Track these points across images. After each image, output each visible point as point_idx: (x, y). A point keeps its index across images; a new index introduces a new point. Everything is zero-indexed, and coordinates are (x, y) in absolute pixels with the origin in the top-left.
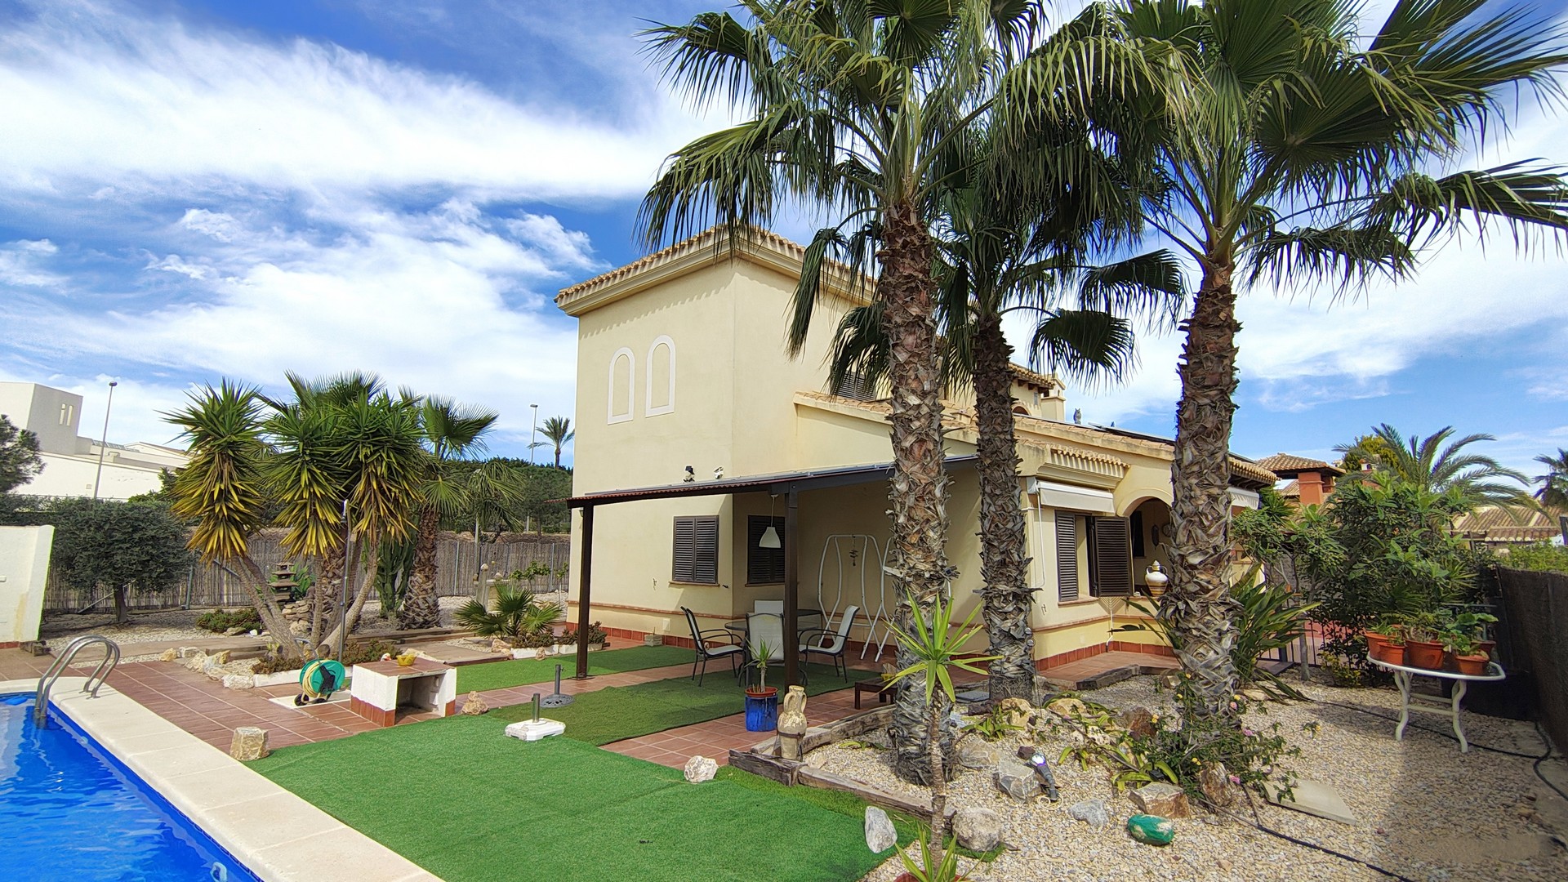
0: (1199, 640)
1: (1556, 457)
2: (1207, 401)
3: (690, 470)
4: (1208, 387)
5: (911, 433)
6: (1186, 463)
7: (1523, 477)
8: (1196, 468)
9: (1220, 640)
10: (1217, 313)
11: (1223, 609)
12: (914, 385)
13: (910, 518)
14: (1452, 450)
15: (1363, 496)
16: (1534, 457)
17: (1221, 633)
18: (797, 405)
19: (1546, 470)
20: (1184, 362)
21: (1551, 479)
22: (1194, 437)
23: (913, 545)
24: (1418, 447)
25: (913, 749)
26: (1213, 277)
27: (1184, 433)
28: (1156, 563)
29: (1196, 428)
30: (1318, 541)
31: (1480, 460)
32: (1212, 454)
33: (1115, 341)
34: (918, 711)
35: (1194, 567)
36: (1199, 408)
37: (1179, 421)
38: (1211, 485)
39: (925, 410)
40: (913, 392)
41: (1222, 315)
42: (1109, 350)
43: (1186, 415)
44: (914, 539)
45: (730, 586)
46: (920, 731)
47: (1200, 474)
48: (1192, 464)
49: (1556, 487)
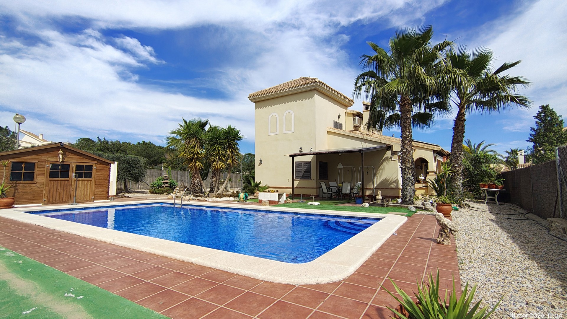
0: (456, 180)
1: (510, 151)
2: (459, 135)
3: (301, 148)
4: (460, 132)
5: (407, 140)
6: (455, 147)
7: (502, 156)
8: (457, 148)
9: (460, 181)
10: (462, 118)
11: (461, 175)
12: (408, 130)
13: (407, 157)
14: (484, 148)
15: (478, 156)
16: (504, 151)
17: (460, 179)
18: (327, 131)
19: (507, 155)
20: (454, 127)
21: (508, 158)
22: (457, 142)
23: (407, 162)
24: (476, 147)
25: (407, 200)
26: (461, 111)
27: (454, 141)
28: (422, 174)
29: (457, 140)
30: (468, 166)
31: (492, 151)
32: (460, 145)
33: (429, 119)
34: (408, 193)
35: (456, 167)
36: (458, 136)
37: (453, 139)
38: (459, 151)
39: (410, 136)
40: (408, 132)
41: (463, 118)
42: (427, 121)
43: (455, 138)
44: (407, 161)
45: (316, 180)
46: (409, 196)
47: (457, 149)
48: (456, 147)
49: (509, 160)
